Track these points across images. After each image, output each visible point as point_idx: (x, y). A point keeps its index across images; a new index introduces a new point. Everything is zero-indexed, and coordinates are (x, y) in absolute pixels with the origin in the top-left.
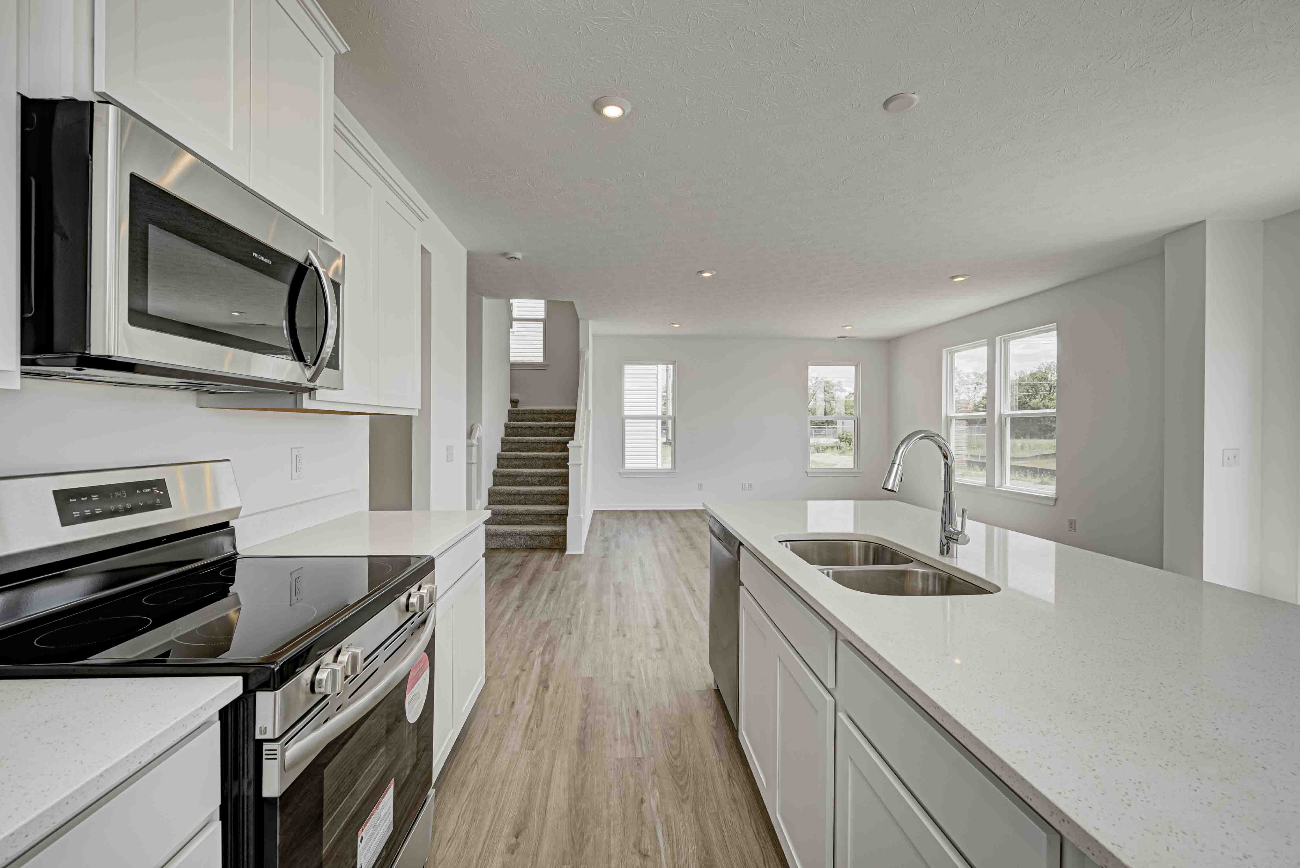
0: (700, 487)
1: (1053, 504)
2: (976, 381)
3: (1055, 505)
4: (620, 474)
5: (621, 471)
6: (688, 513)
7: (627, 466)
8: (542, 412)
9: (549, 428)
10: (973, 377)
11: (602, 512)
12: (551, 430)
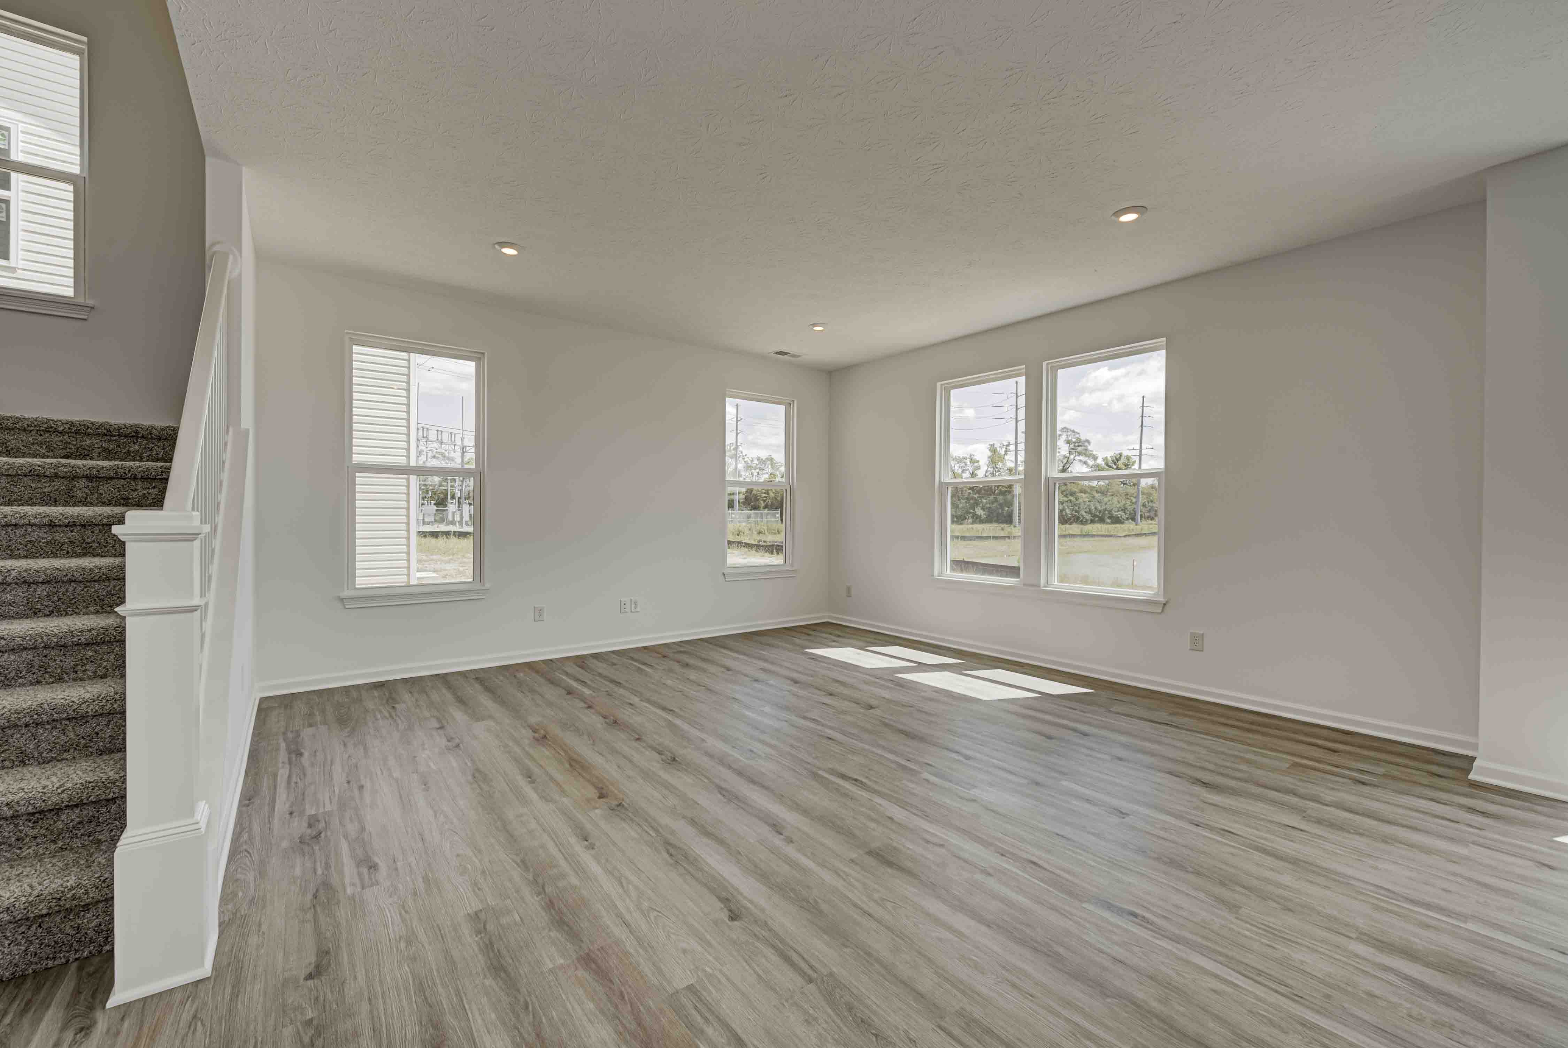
0: (539, 613)
1: (1160, 611)
2: (759, 466)
3: (1162, 611)
4: (342, 600)
5: (346, 593)
6: (521, 675)
7: (361, 582)
8: (48, 428)
9: (75, 478)
10: (756, 462)
11: (287, 701)
12: (83, 483)
